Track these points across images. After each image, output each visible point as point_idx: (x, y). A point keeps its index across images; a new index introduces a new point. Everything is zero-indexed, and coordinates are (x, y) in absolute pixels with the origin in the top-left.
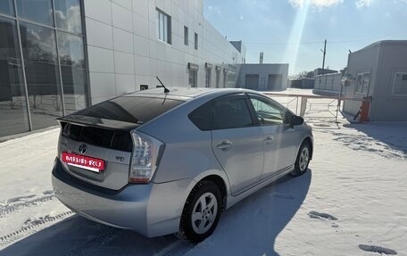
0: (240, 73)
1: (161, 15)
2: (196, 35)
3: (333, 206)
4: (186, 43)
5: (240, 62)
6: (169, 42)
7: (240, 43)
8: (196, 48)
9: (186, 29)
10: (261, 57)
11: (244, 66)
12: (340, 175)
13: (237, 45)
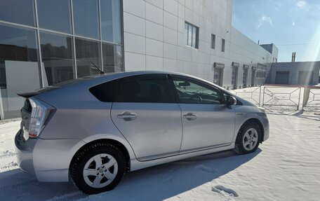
0: (271, 70)
1: (190, 26)
2: (223, 41)
3: (247, 184)
4: (213, 47)
5: (271, 61)
6: (197, 47)
7: (271, 45)
8: (223, 50)
9: (214, 36)
10: (294, 56)
11: (276, 65)
12: (288, 158)
13: (269, 48)
